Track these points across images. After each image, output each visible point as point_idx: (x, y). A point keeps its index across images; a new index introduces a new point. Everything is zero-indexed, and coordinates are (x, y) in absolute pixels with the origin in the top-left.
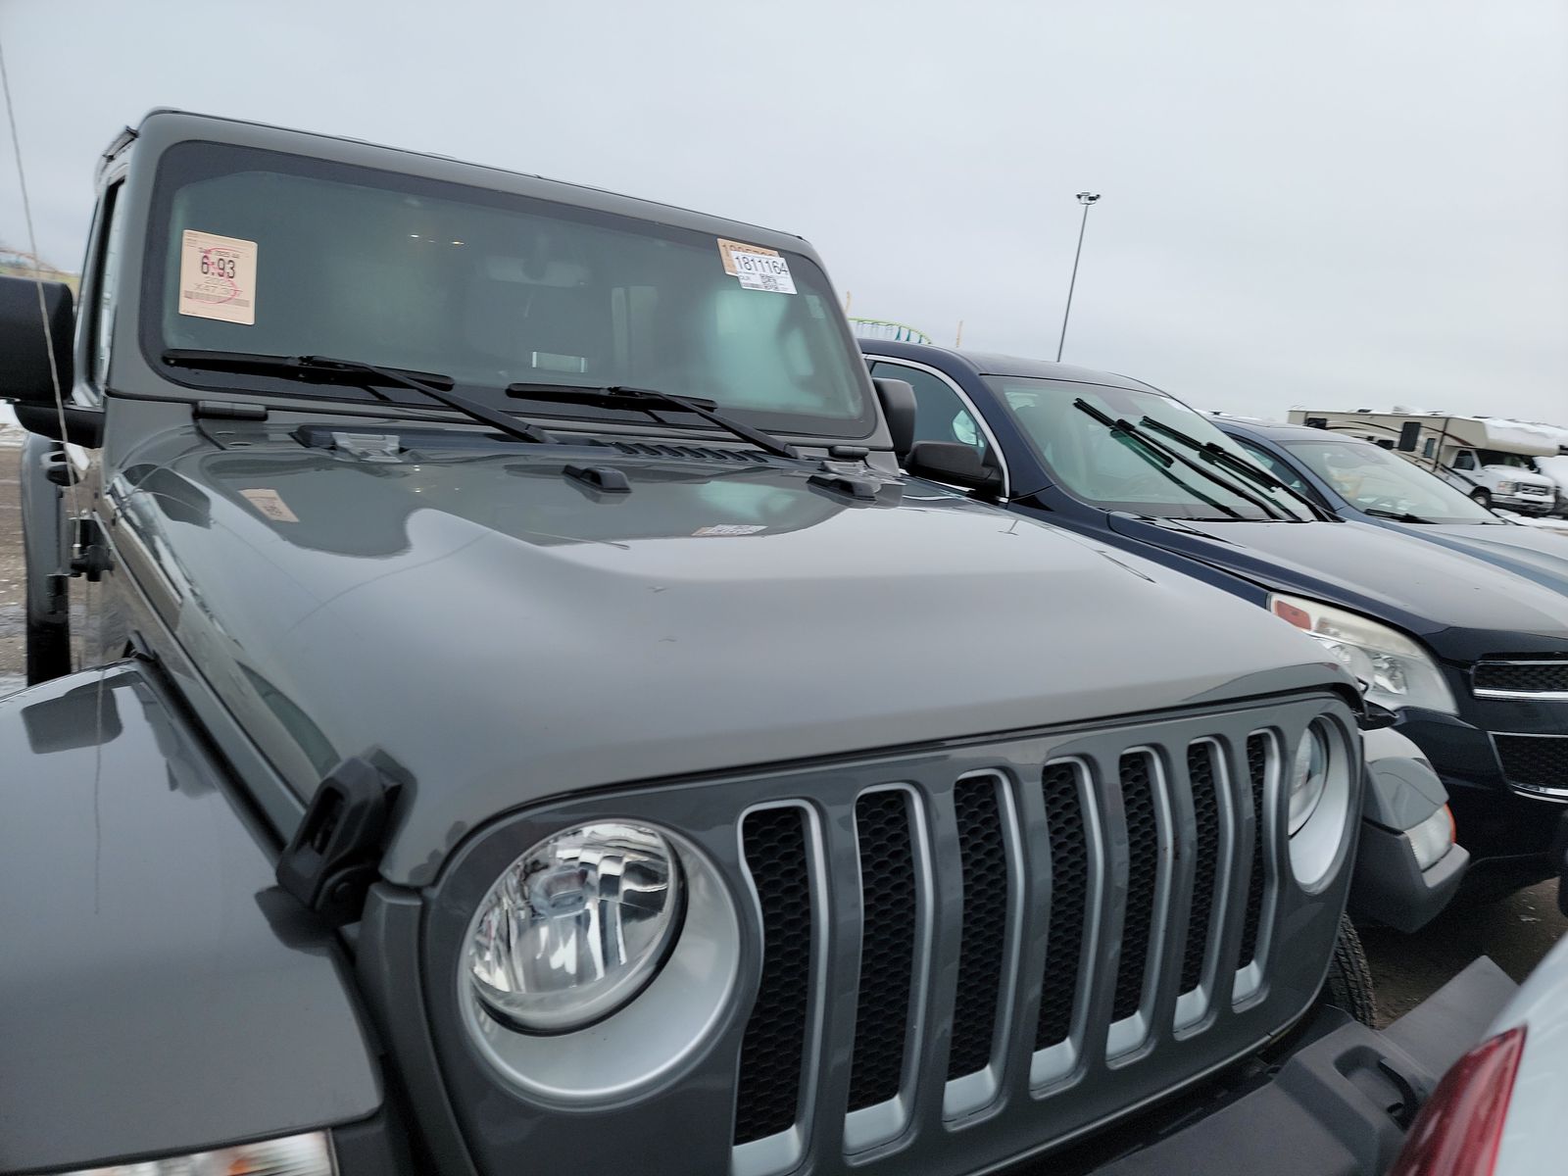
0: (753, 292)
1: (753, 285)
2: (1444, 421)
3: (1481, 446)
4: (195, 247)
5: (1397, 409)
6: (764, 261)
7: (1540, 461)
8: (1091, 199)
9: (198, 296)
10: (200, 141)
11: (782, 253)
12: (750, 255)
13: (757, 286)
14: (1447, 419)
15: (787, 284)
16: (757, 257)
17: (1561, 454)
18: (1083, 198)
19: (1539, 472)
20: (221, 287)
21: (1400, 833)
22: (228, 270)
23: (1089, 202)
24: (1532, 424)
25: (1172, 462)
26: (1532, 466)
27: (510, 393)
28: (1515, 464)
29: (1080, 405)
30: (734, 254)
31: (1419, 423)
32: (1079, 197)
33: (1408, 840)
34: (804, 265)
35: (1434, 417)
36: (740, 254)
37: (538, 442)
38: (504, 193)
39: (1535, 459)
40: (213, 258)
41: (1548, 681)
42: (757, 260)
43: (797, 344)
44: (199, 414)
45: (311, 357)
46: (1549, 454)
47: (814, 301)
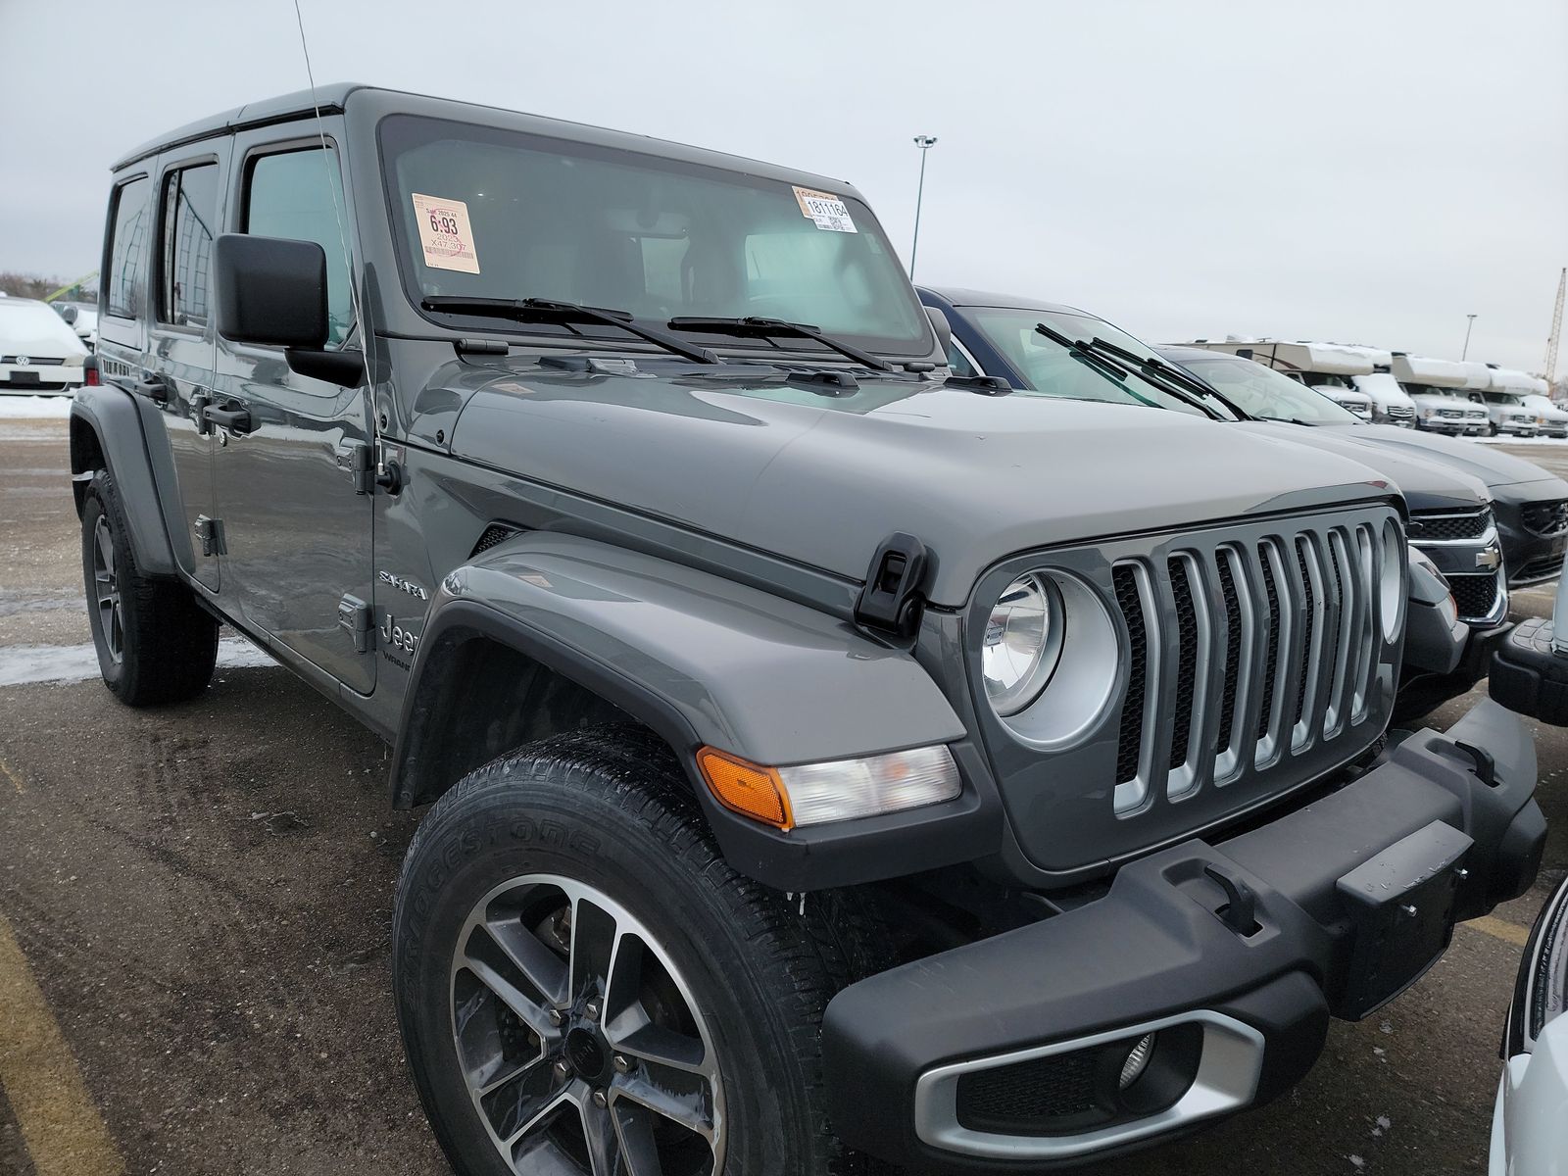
0: (826, 232)
1: (825, 226)
2: (1272, 347)
3: (1306, 369)
4: (424, 206)
5: (1229, 337)
6: (829, 205)
7: (1358, 380)
8: (928, 142)
9: (436, 251)
10: (400, 114)
11: (841, 197)
12: (818, 200)
13: (828, 227)
14: (1275, 345)
15: (849, 225)
16: (824, 201)
17: (1375, 372)
18: (920, 141)
19: (1357, 390)
20: (449, 243)
21: (1433, 605)
22: (451, 227)
23: (926, 145)
24: (1349, 345)
25: (1126, 375)
26: (1351, 385)
27: (672, 326)
28: (1335, 384)
29: (1042, 330)
30: (806, 199)
31: (1251, 351)
32: (917, 140)
33: (1439, 609)
34: (856, 206)
35: (1263, 344)
36: (811, 199)
37: (710, 363)
38: (630, 151)
39: (1353, 378)
40: (439, 218)
41: (1435, 532)
42: (823, 204)
43: (853, 276)
44: (460, 349)
45: (533, 300)
46: (1365, 372)
47: (870, 238)
